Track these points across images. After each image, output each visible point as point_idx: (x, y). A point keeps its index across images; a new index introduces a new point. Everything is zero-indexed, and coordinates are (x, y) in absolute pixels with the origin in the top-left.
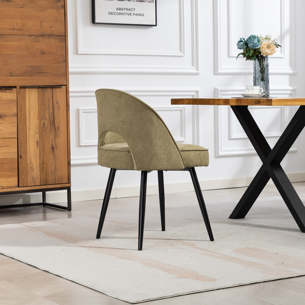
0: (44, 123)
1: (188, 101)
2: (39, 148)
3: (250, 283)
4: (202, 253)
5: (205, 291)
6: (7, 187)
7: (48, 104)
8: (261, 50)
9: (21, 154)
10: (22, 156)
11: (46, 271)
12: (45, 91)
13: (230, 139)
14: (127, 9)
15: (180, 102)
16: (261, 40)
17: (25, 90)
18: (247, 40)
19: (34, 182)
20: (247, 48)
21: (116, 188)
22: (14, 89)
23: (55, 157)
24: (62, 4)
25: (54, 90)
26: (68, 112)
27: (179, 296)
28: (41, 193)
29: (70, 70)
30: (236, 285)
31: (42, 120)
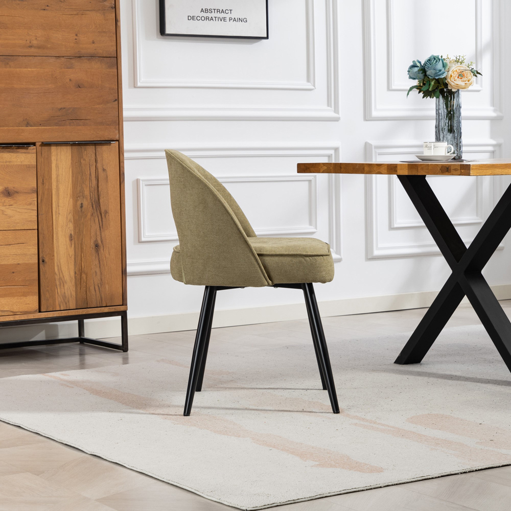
0: (82, 204)
1: (326, 168)
2: (74, 247)
3: (440, 475)
4: (356, 424)
5: (365, 488)
6: (21, 312)
7: (89, 173)
8: (449, 80)
9: (44, 256)
10: (46, 260)
11: (95, 456)
12: (83, 150)
13: (391, 228)
14: (218, 11)
15: (312, 169)
16: (448, 63)
17: (50, 149)
18: (425, 64)
19: (66, 304)
20: (425, 77)
22: (32, 147)
23: (101, 262)
24: (111, 3)
25: (99, 148)
26: (122, 185)
27: (322, 498)
28: (76, 322)
29: (126, 114)
31: (79, 198)
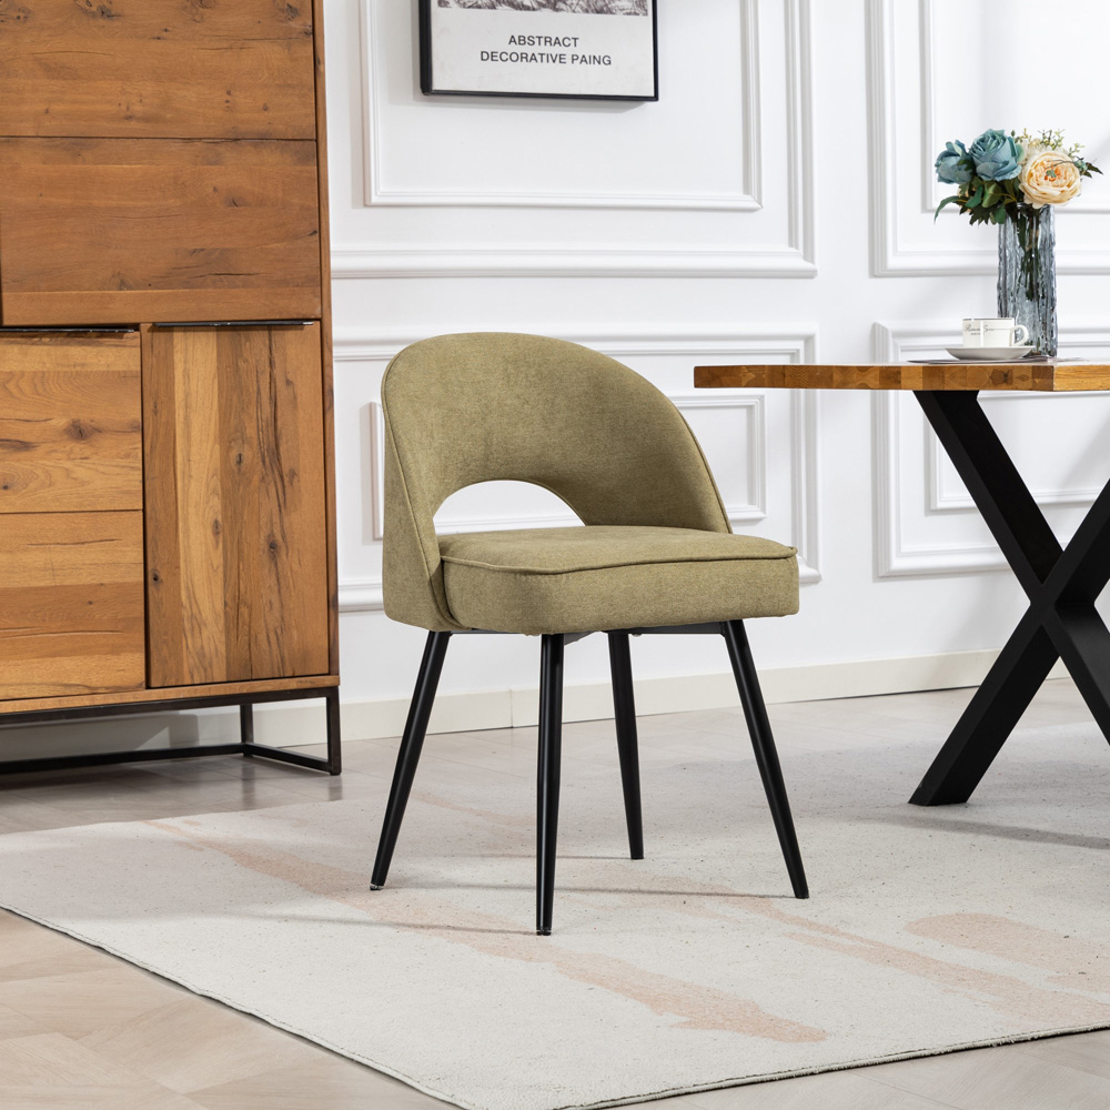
0: (240, 455)
1: (754, 375)
2: (224, 548)
3: (949, 1049)
4: (791, 935)
5: (777, 1076)
6: (107, 688)
7: (255, 388)
8: (1026, 185)
9: (158, 568)
10: (162, 576)
11: (210, 998)
12: (243, 340)
13: (931, 510)
14: (548, 40)
15: (724, 379)
16: (1025, 148)
17: (172, 338)
18: (973, 150)
19: (205, 670)
20: (972, 178)
21: (511, 692)
22: (131, 334)
23: (281, 580)
24: (305, 25)
25: (277, 335)
26: (327, 416)
27: (679, 1095)
28: (236, 709)
29: (336, 263)
30: (895, 1057)
31: (233, 443)
